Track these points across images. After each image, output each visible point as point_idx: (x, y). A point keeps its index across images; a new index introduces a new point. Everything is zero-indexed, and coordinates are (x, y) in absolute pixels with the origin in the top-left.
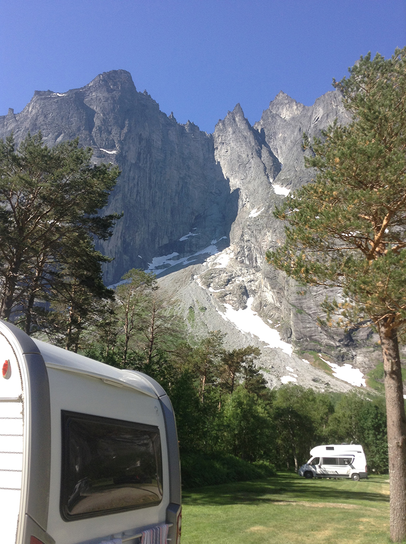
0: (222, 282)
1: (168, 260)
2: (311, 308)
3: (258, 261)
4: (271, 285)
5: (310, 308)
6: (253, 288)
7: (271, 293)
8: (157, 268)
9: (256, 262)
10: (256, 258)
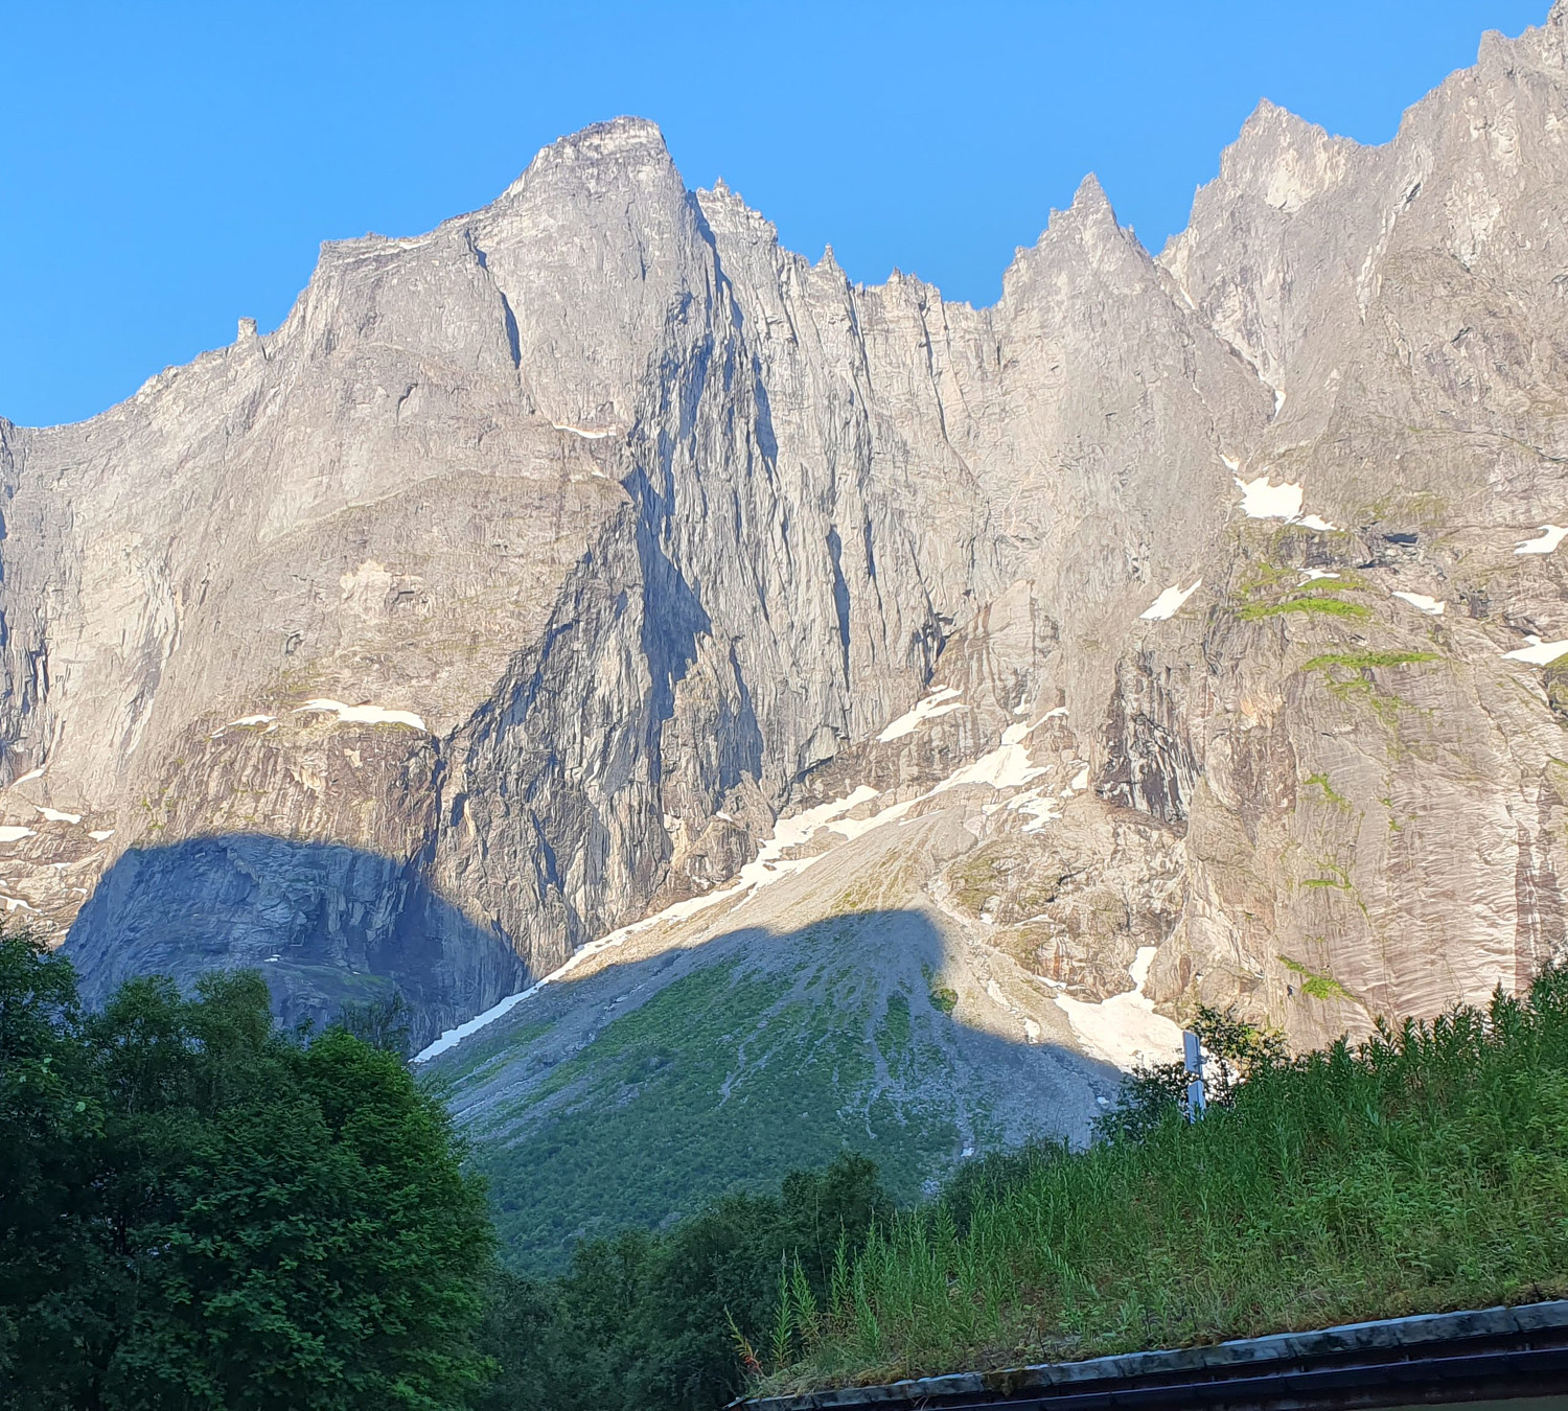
0: (1031, 892)
1: (835, 819)
2: (1364, 971)
3: (1181, 792)
4: (1220, 889)
5: (1357, 971)
6: (1157, 905)
7: (1222, 919)
8: (789, 853)
9: (1175, 797)
10: (1174, 781)
